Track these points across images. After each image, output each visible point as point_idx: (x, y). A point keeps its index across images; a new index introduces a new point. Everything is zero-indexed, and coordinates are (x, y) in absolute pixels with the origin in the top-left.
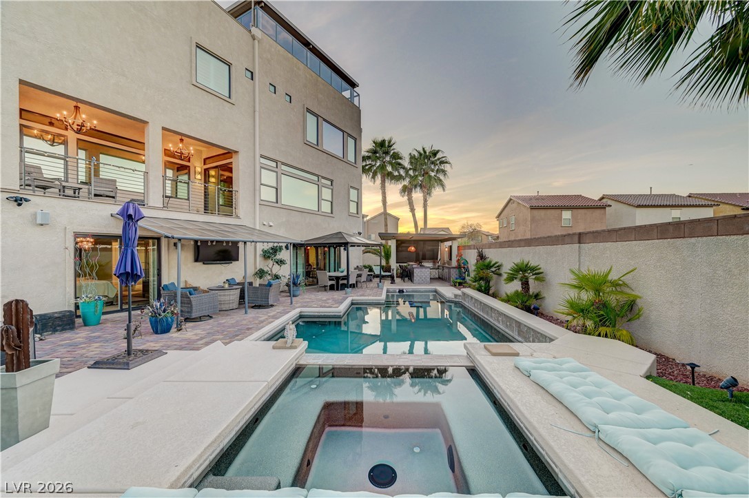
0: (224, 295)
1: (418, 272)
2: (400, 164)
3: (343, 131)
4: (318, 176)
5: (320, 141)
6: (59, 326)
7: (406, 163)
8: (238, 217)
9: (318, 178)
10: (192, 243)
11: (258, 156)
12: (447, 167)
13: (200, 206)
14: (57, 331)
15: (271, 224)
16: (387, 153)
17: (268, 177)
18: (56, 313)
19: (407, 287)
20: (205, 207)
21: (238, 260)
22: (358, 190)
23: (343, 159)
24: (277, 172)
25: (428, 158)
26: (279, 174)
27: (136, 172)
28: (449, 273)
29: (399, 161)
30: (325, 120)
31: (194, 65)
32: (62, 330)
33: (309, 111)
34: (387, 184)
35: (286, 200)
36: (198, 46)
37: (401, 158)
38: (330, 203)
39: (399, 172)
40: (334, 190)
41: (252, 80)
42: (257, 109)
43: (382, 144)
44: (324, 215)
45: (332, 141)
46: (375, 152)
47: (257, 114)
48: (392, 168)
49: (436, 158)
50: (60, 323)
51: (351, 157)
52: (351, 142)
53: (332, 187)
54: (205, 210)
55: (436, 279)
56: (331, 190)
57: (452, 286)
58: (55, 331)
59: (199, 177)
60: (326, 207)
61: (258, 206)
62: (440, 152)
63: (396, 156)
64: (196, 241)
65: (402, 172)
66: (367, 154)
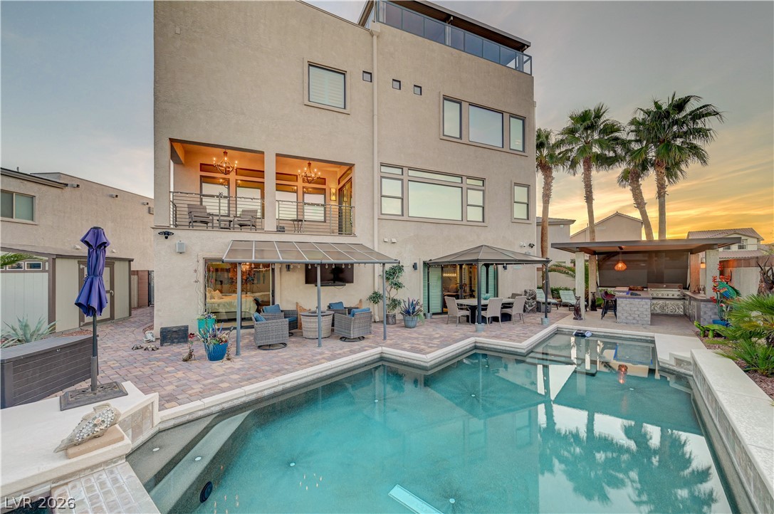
0: (310, 322)
1: (626, 304)
2: (616, 139)
3: (502, 112)
4: (461, 177)
5: (464, 132)
6: (177, 338)
7: (626, 134)
8: (355, 236)
9: (461, 180)
10: (304, 266)
11: (377, 165)
12: (709, 123)
13: (334, 228)
14: (174, 343)
15: (394, 240)
16: (592, 127)
17: (391, 187)
18: (174, 327)
19: (595, 329)
20: (339, 228)
21: (353, 282)
22: (528, 186)
23: (504, 149)
24: (402, 180)
25: (667, 114)
26: (405, 181)
27: (254, 200)
28: (699, 309)
29: (616, 134)
30: (471, 104)
31: (306, 85)
32: (178, 342)
33: (446, 98)
34: (594, 173)
35: (414, 211)
36: (311, 65)
37: (618, 130)
38: (481, 208)
39: (615, 152)
40: (487, 192)
41: (371, 81)
42: (376, 112)
43: (584, 117)
44: (472, 224)
45: (484, 129)
46: (571, 131)
47: (376, 117)
48: (601, 146)
49: (683, 114)
50: (177, 336)
51: (516, 144)
52: (516, 125)
53: (483, 188)
54: (339, 231)
55: (679, 316)
56: (481, 192)
57: (698, 335)
58: (172, 342)
59: (333, 198)
60: (474, 214)
61: (376, 220)
62: (692, 100)
63: (611, 129)
64: (307, 265)
65: (619, 150)
66: (560, 137)
